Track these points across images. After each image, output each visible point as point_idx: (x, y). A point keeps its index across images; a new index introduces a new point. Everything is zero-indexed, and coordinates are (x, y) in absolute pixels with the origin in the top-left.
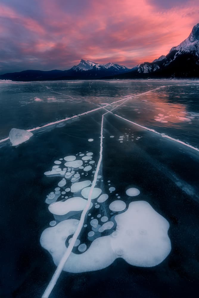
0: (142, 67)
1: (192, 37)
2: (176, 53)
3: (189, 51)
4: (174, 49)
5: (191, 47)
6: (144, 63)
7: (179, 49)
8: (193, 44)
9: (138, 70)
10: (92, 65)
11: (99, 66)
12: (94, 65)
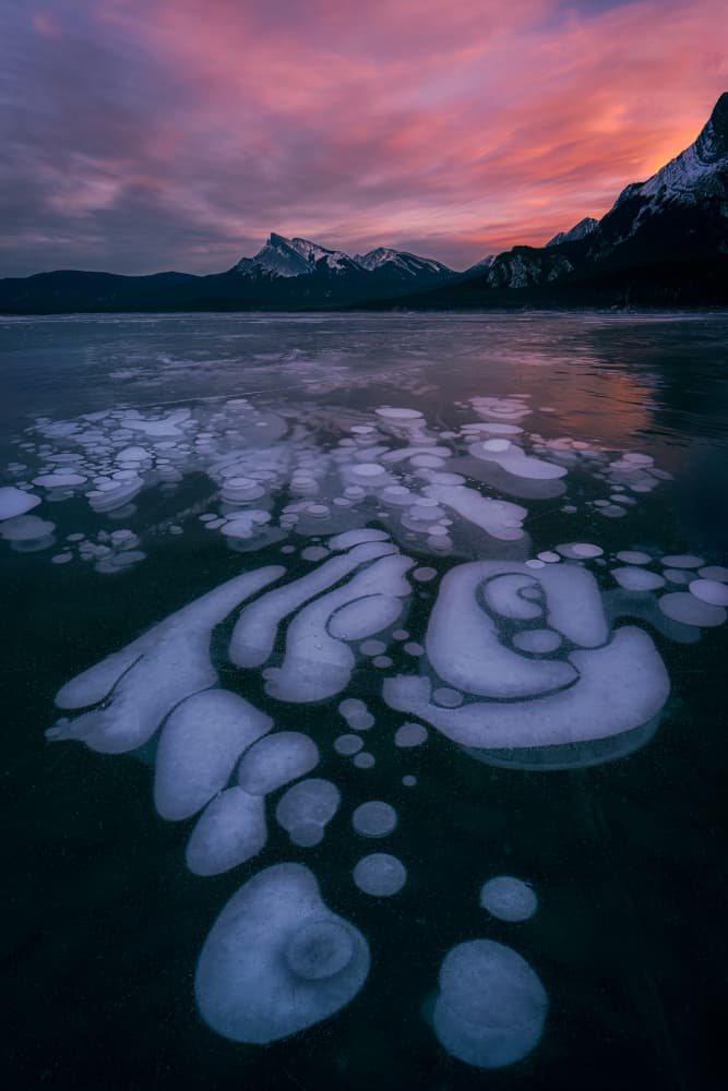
0: (503, 266)
1: (709, 143)
2: (643, 210)
3: (693, 199)
4: (636, 192)
5: (701, 181)
6: (510, 250)
7: (656, 192)
8: (712, 168)
9: (487, 276)
10: (312, 257)
11: (339, 262)
12: (319, 256)
